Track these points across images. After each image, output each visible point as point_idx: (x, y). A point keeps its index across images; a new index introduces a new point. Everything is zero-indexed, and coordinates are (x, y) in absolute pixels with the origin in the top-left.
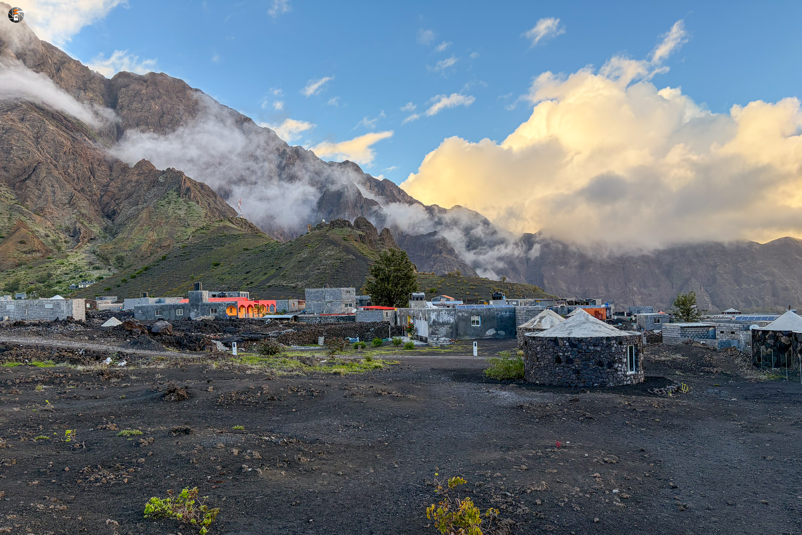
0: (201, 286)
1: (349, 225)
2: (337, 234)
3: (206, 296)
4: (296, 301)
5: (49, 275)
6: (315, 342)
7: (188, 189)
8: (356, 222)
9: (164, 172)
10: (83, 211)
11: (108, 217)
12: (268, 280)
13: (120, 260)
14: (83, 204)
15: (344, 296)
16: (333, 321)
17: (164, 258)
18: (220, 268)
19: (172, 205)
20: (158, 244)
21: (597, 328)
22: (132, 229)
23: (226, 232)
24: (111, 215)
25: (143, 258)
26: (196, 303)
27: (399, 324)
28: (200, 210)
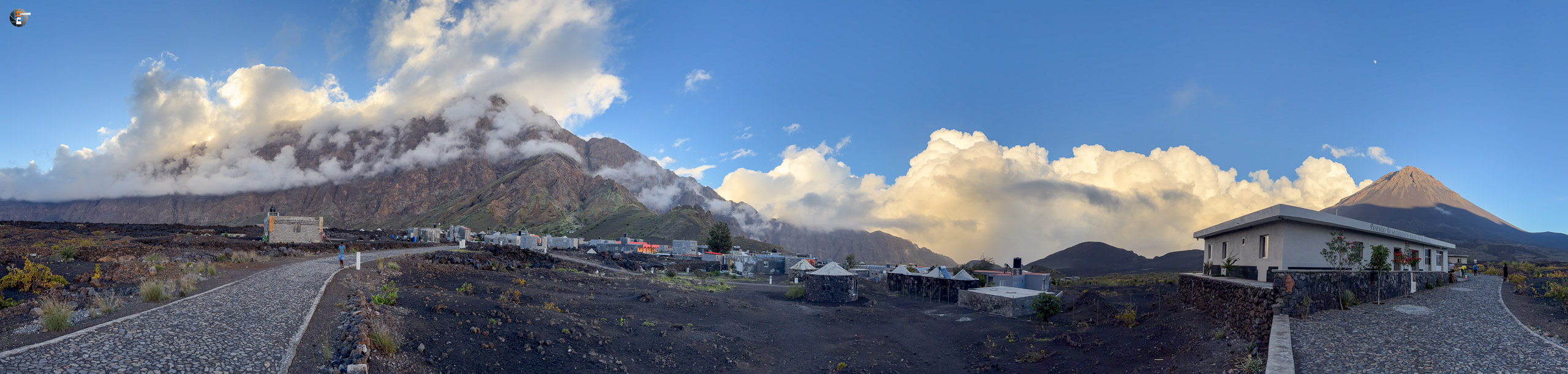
0: (627, 235)
1: (691, 208)
2: (685, 212)
3: (629, 241)
4: (667, 246)
5: (559, 227)
6: (685, 271)
7: (617, 188)
8: (695, 206)
9: (606, 180)
10: (573, 198)
11: (582, 200)
12: (651, 234)
13: (586, 220)
14: (573, 195)
15: (692, 245)
16: (689, 259)
17: (605, 220)
18: (629, 227)
19: (609, 195)
20: (602, 214)
21: (840, 270)
22: (592, 206)
23: (633, 209)
24: (583, 200)
25: (595, 220)
26: (624, 244)
27: (725, 263)
28: (621, 198)
